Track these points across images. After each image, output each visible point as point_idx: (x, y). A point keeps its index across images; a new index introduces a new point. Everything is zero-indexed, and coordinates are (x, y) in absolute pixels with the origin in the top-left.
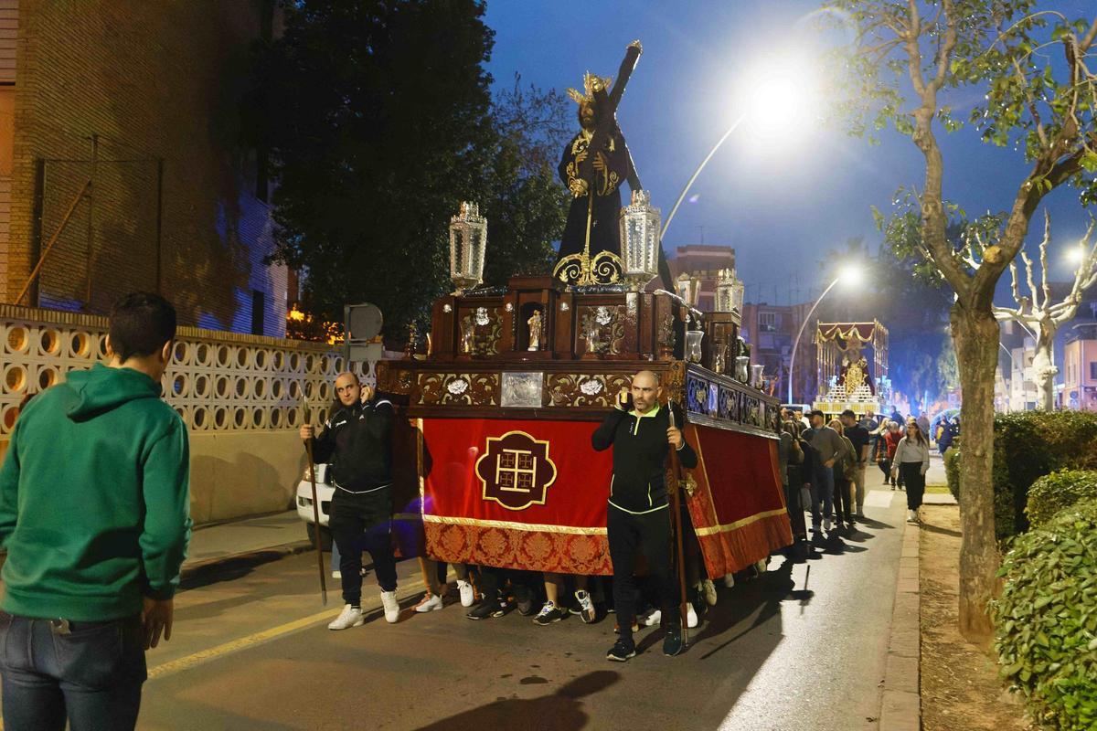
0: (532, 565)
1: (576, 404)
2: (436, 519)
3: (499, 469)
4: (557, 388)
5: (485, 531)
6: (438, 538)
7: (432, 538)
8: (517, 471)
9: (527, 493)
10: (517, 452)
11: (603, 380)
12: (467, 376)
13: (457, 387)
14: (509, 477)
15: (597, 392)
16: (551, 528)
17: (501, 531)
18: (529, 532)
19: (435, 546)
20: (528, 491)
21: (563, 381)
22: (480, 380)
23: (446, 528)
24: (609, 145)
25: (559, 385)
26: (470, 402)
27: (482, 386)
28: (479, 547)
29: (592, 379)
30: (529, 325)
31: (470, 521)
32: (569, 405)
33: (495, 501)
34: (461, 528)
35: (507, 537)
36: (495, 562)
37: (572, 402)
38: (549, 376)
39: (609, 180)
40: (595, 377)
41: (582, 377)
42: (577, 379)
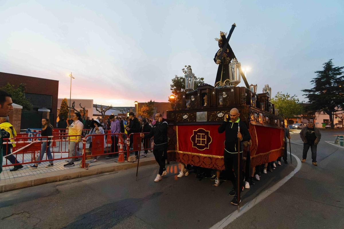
0: (206, 166)
1: (217, 120)
2: (181, 152)
3: (196, 139)
4: (211, 116)
5: (194, 156)
6: (182, 158)
7: (181, 157)
8: (201, 139)
9: (204, 146)
10: (201, 134)
11: (224, 112)
12: (188, 114)
13: (185, 117)
14: (199, 141)
15: (222, 116)
16: (211, 156)
17: (198, 156)
18: (205, 157)
19: (182, 159)
20: (204, 145)
21: (213, 113)
22: (191, 115)
23: (184, 154)
24: (227, 51)
25: (211, 115)
26: (189, 121)
27: (191, 116)
28: (192, 160)
29: (221, 112)
30: (204, 99)
31: (190, 153)
32: (215, 120)
33: (196, 148)
34: (188, 155)
35: (199, 158)
36: (197, 165)
37: (216, 119)
38: (209, 112)
39: (227, 60)
40: (222, 112)
41: (218, 112)
42: (216, 113)
